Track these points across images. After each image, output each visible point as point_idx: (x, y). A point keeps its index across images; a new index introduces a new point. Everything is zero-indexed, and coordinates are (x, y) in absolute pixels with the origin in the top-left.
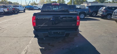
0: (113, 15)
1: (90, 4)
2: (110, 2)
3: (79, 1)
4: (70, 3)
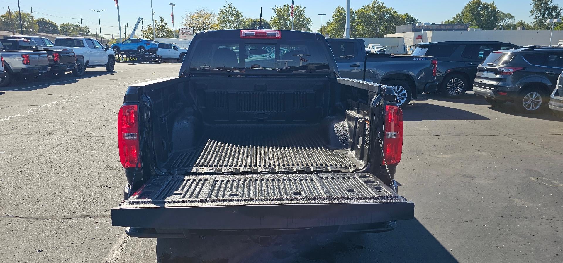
0: (557, 94)
1: (429, 34)
2: (524, 27)
3: (376, 21)
4: (335, 28)
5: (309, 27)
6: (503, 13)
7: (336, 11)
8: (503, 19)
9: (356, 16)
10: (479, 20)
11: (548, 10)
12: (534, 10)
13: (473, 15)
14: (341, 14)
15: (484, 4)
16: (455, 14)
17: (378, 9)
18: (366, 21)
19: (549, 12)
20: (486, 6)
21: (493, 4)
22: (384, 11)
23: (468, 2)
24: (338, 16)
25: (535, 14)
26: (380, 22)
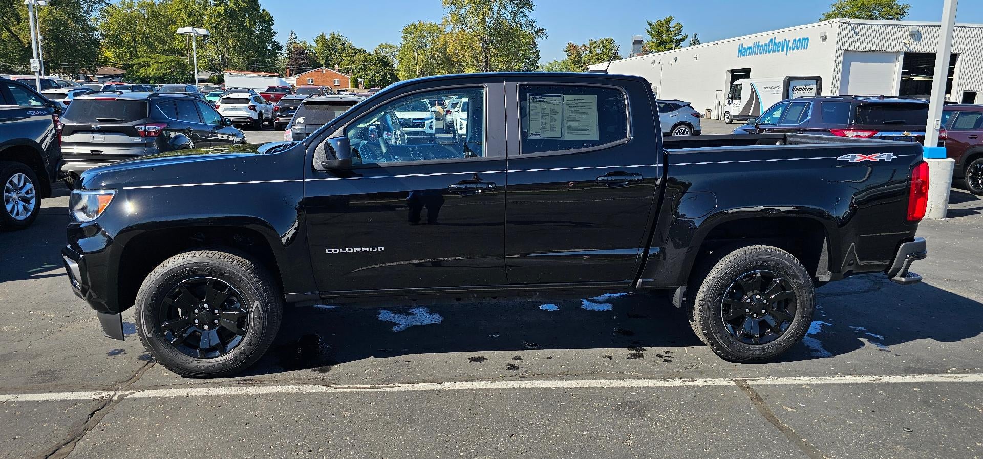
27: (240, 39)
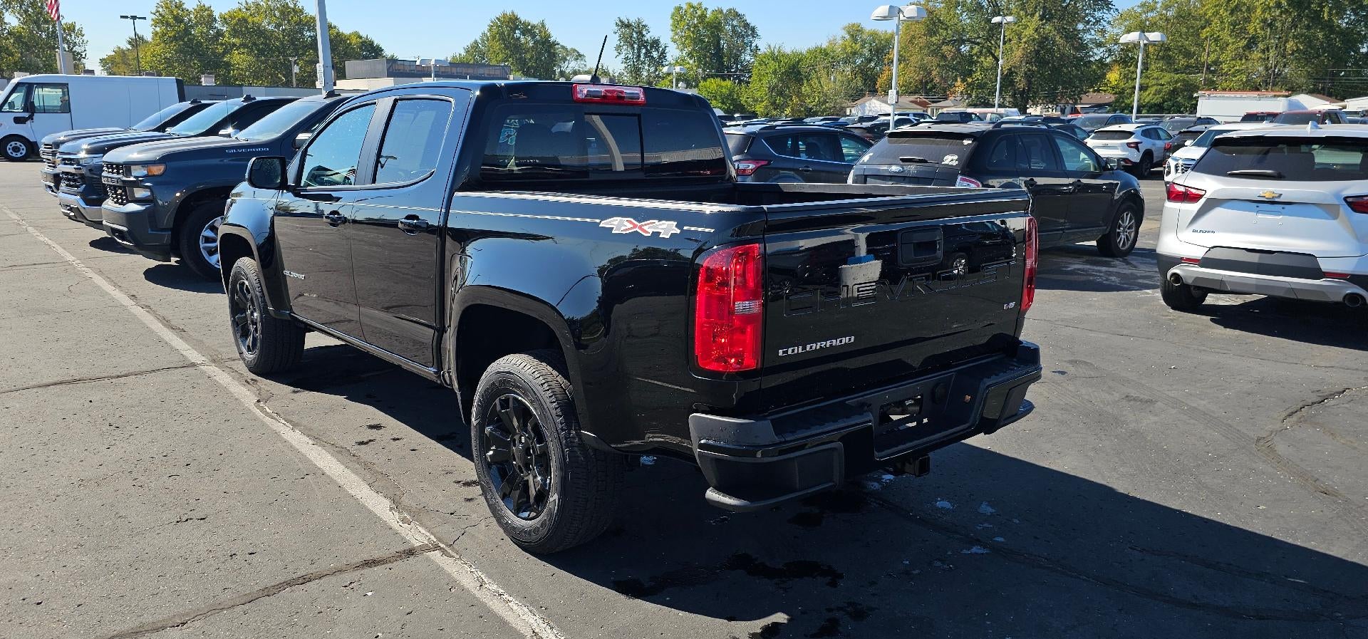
3: (282, 43)
4: (166, 58)
5: (77, 49)
6: (563, 47)
7: (161, 10)
8: (564, 59)
9: (225, 29)
10: (521, 58)
11: (646, 47)
12: (622, 43)
13: (506, 47)
14: (178, 19)
15: (526, 24)
16: (469, 42)
17: (282, 13)
18: (254, 44)
19: (647, 50)
20: (531, 30)
21: (543, 26)
22: (301, 20)
23: (493, 18)
24: (168, 24)
25: (624, 52)
26: (296, 50)
27: (1309, 41)
